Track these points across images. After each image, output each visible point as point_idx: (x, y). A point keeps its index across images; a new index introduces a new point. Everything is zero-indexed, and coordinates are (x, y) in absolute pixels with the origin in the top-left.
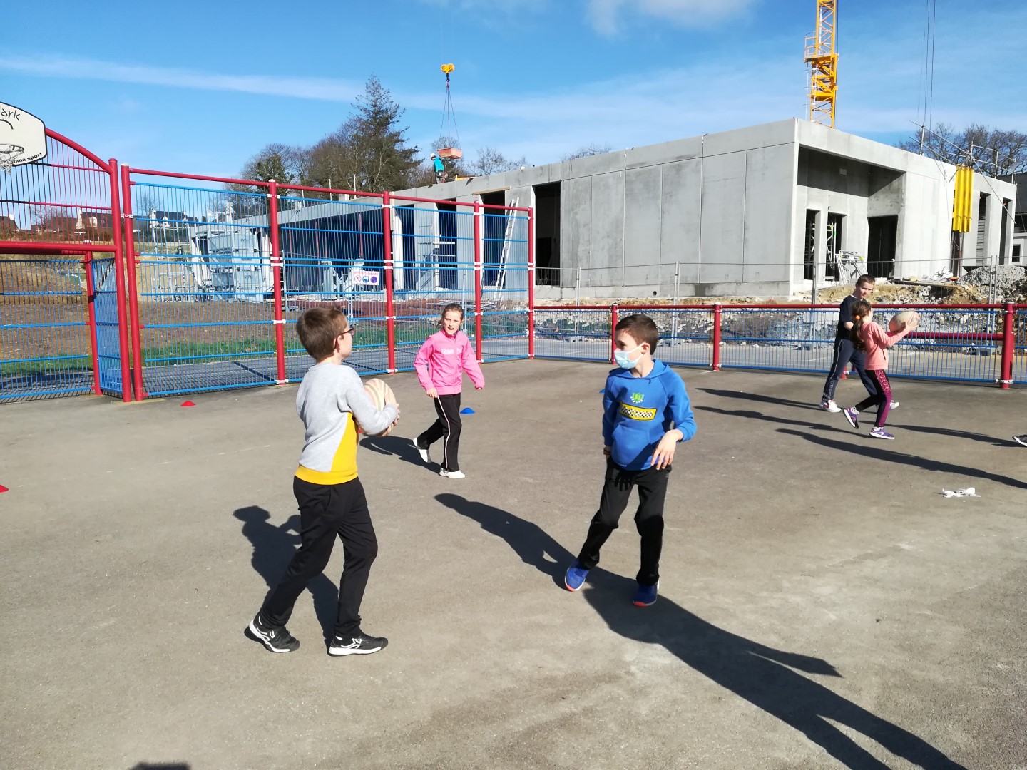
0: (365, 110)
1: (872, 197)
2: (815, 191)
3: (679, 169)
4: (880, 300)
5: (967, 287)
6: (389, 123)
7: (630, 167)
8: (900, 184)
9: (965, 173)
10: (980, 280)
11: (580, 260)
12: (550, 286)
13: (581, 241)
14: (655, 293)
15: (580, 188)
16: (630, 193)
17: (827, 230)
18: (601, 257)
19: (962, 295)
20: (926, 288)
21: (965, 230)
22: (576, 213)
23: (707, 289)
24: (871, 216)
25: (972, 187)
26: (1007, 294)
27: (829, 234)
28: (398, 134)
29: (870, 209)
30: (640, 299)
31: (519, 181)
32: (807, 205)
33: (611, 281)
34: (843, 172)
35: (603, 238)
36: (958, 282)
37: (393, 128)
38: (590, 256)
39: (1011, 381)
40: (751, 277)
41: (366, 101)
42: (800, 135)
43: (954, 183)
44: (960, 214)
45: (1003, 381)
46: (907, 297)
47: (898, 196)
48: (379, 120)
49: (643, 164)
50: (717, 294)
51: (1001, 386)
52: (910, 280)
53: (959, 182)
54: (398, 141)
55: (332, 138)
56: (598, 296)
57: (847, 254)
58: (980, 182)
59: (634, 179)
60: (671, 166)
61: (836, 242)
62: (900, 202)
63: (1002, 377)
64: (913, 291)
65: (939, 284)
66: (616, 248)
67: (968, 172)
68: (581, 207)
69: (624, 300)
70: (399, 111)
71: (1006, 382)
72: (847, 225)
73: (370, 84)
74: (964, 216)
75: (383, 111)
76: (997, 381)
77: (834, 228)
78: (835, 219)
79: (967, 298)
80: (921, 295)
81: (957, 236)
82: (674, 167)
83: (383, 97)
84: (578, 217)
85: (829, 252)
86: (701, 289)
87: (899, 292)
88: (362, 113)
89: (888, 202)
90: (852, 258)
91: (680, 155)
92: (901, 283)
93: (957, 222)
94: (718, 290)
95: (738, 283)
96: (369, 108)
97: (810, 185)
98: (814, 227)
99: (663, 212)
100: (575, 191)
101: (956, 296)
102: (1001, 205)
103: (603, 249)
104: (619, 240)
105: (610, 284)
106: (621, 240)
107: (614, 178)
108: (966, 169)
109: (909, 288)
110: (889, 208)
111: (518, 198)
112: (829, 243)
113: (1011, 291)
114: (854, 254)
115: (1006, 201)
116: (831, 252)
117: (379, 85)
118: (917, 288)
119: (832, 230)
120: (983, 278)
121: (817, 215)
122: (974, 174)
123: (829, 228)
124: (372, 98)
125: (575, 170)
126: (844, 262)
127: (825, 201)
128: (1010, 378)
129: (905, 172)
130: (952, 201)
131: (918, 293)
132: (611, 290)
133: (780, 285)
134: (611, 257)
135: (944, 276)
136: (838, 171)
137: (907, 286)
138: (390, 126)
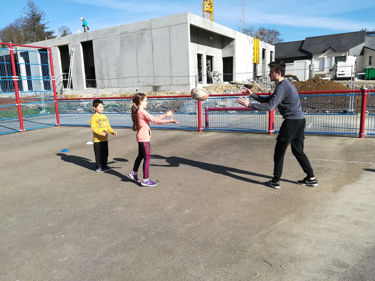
0: (28, 14)
1: (223, 49)
2: (200, 46)
3: (142, 35)
4: (225, 91)
5: (257, 85)
6: (40, 20)
7: (122, 34)
8: (233, 44)
9: (257, 40)
10: (262, 82)
11: (104, 76)
12: (92, 88)
13: (104, 67)
14: (137, 90)
15: (101, 43)
16: (122, 45)
17: (206, 63)
18: (113, 74)
19: (255, 88)
20: (242, 86)
21: (258, 63)
22: (100, 55)
23: (158, 88)
24: (223, 57)
25: (260, 46)
26: (272, 87)
27: (207, 64)
28: (44, 25)
29: (223, 54)
30: (130, 93)
31: (74, 40)
32: (197, 51)
33: (118, 85)
34: (211, 38)
35: (113, 66)
36: (254, 83)
37: (42, 22)
38: (108, 75)
39: (273, 131)
40: (174, 83)
41: (28, 11)
42: (190, 20)
43: (253, 44)
44: (256, 57)
45: (270, 131)
46: (235, 90)
47: (233, 49)
48: (35, 19)
49: (127, 32)
50: (162, 90)
51: (269, 133)
52: (237, 82)
53: (255, 44)
54: (45, 28)
55: (11, 26)
56: (114, 92)
57: (215, 73)
58: (262, 45)
59: (124, 39)
60: (138, 33)
61: (210, 67)
62: (233, 51)
63: (269, 129)
64: (237, 87)
65: (248, 84)
66: (119, 70)
67: (258, 40)
68: (102, 52)
69: (124, 93)
70: (43, 14)
71: (271, 131)
72: (214, 60)
73: (29, 3)
74: (257, 57)
75: (36, 15)
76: (267, 131)
77: (209, 62)
78: (210, 58)
79: (257, 89)
80: (240, 89)
81: (255, 65)
82: (140, 33)
83: (36, 9)
84: (101, 56)
85: (208, 72)
86: (156, 88)
87: (232, 88)
88: (27, 15)
89: (229, 51)
90: (217, 74)
91: (142, 28)
92: (234, 84)
93: (255, 60)
94: (162, 88)
95: (170, 85)
96: (30, 13)
97: (198, 43)
98: (201, 61)
99: (137, 54)
100: (99, 45)
101: (253, 89)
102: (270, 53)
103: (113, 71)
104: (120, 67)
105: (118, 86)
106: (121, 67)
107: (115, 38)
108: (257, 39)
109: (236, 86)
110: (230, 54)
111: (74, 48)
112: (208, 68)
113: (273, 86)
114: (218, 72)
115: (271, 52)
116: (209, 72)
117: (33, 4)
118: (239, 86)
119: (209, 63)
120: (263, 81)
121: (202, 56)
122: (260, 41)
123: (207, 62)
124: (31, 9)
125: (98, 35)
126: (214, 76)
127: (205, 50)
128: (273, 129)
129: (235, 39)
130: (252, 51)
131: (239, 88)
132: (118, 89)
133: (186, 86)
134: (117, 74)
135: (250, 80)
136: (209, 38)
137: (235, 85)
138: (41, 21)
